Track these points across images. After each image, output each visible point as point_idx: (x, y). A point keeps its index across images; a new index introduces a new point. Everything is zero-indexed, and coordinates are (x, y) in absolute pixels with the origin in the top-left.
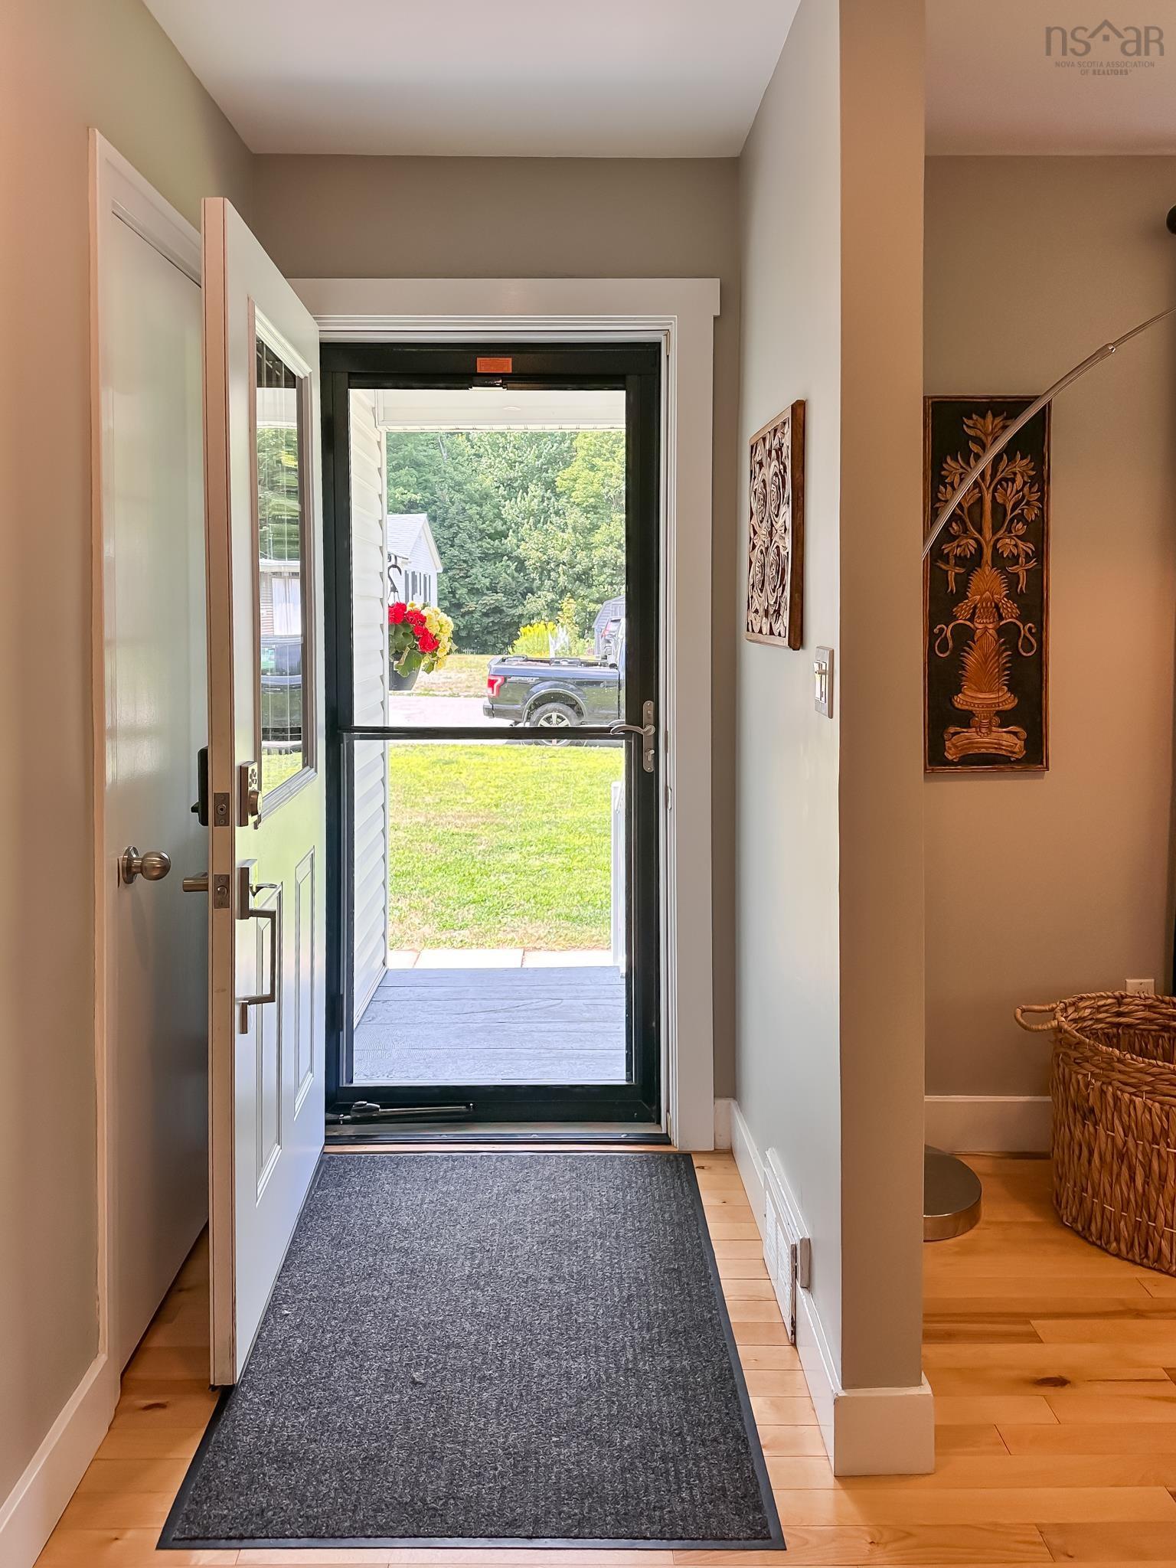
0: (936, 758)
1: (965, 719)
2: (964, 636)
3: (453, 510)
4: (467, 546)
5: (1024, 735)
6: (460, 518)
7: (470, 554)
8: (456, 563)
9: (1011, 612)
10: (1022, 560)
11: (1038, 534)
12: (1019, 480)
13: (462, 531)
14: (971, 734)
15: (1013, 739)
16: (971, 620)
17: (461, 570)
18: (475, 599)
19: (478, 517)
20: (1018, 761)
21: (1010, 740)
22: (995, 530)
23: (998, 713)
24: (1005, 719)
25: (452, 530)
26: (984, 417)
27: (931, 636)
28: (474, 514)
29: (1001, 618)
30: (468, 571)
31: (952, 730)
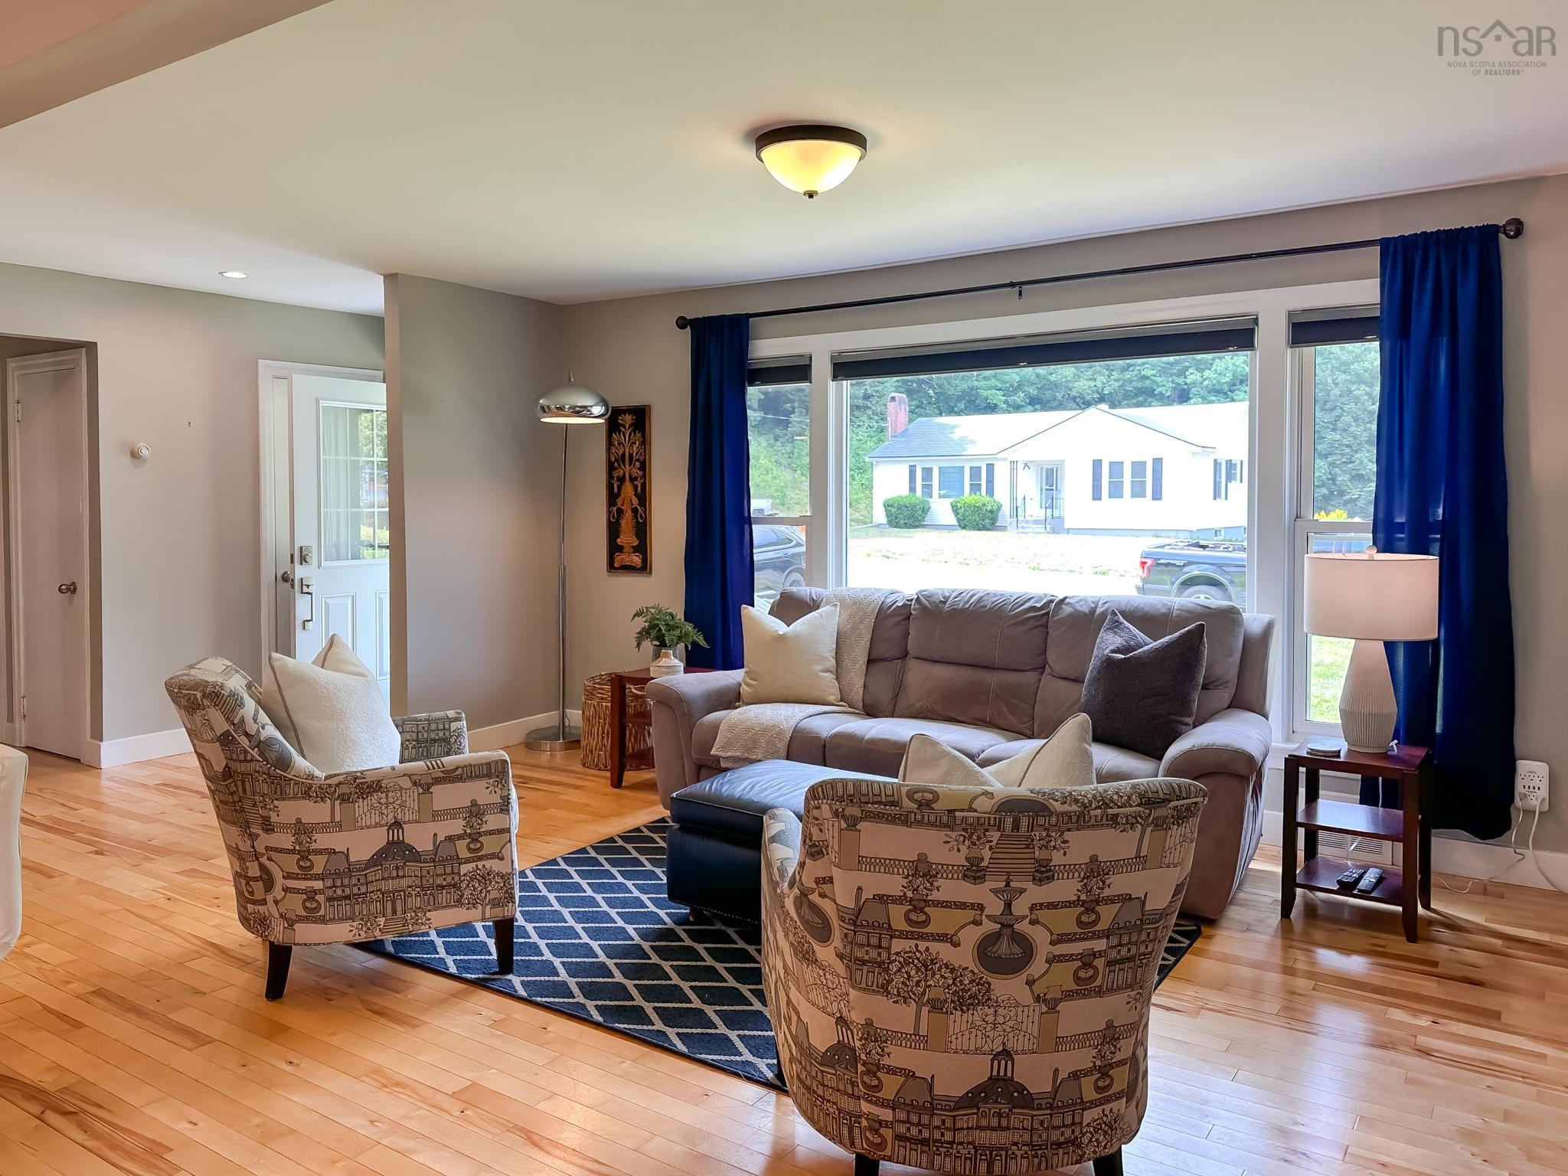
0: (611, 567)
1: (620, 549)
2: (620, 512)
3: (1336, 391)
4: (1352, 429)
5: (641, 556)
6: (1344, 399)
7: (1355, 438)
8: (1337, 448)
9: (635, 501)
10: (639, 479)
11: (644, 466)
12: (637, 443)
13: (1345, 414)
14: (623, 556)
15: (637, 559)
16: (622, 505)
17: (1343, 455)
18: (1360, 486)
19: (1366, 397)
20: (639, 569)
21: (636, 560)
22: (630, 465)
23: (633, 547)
24: (636, 549)
25: (1334, 414)
26: (625, 415)
27: (609, 512)
28: (1362, 395)
29: (632, 505)
30: (1352, 456)
31: (617, 554)
